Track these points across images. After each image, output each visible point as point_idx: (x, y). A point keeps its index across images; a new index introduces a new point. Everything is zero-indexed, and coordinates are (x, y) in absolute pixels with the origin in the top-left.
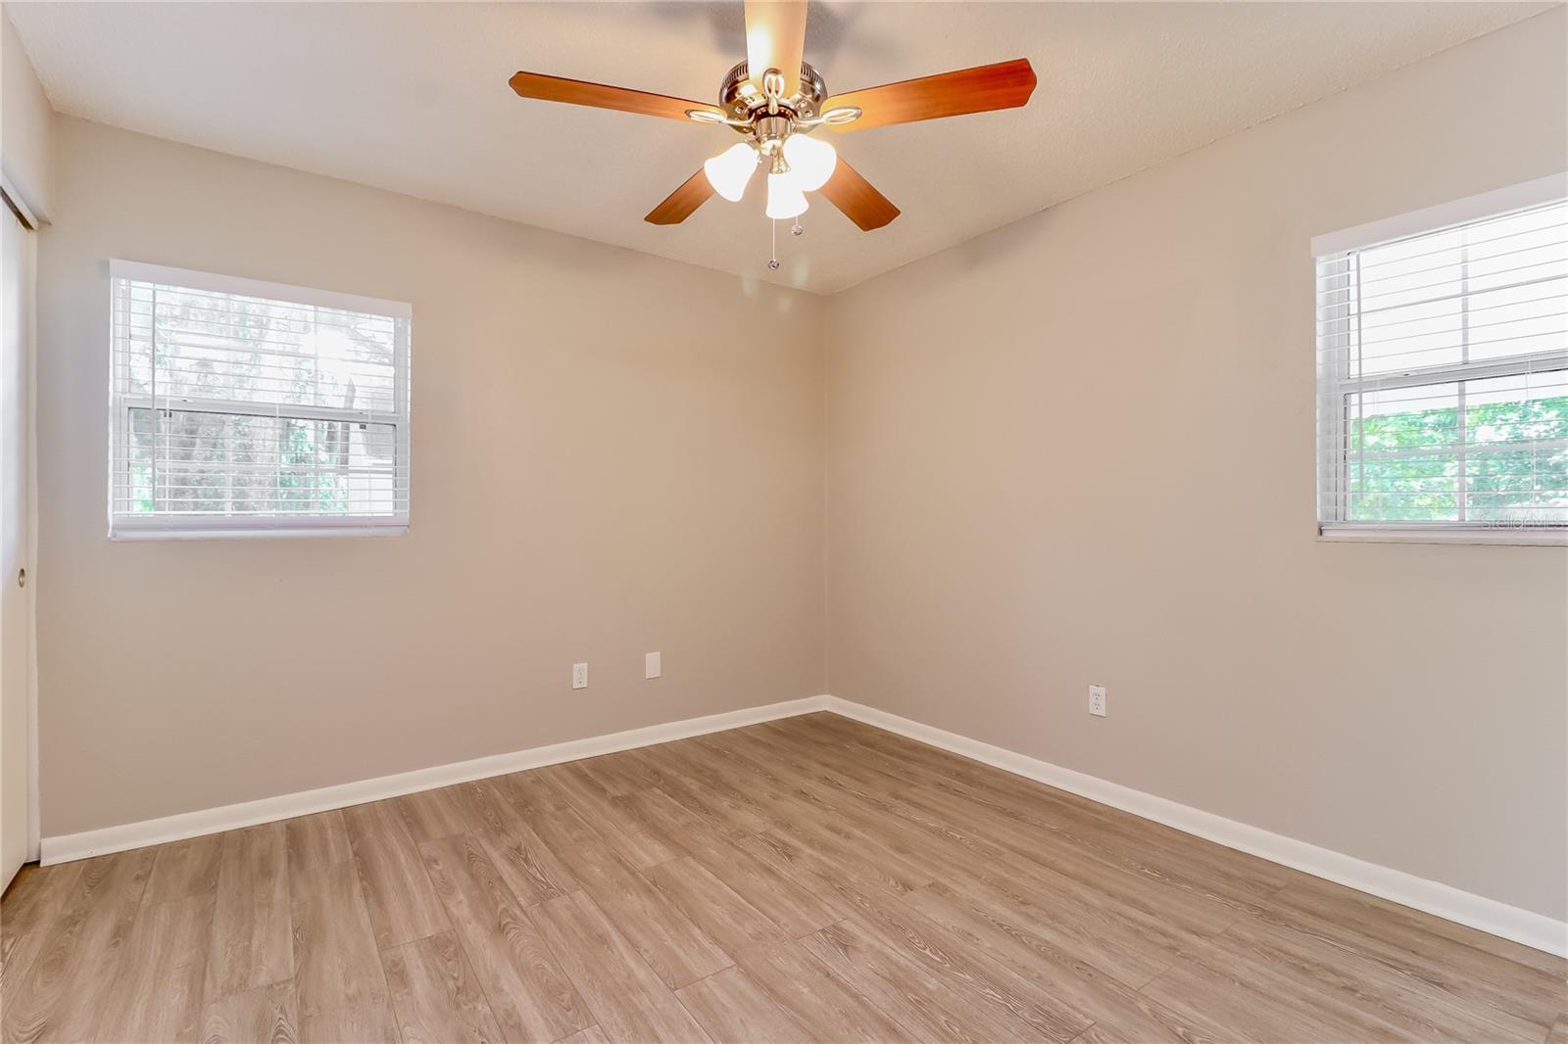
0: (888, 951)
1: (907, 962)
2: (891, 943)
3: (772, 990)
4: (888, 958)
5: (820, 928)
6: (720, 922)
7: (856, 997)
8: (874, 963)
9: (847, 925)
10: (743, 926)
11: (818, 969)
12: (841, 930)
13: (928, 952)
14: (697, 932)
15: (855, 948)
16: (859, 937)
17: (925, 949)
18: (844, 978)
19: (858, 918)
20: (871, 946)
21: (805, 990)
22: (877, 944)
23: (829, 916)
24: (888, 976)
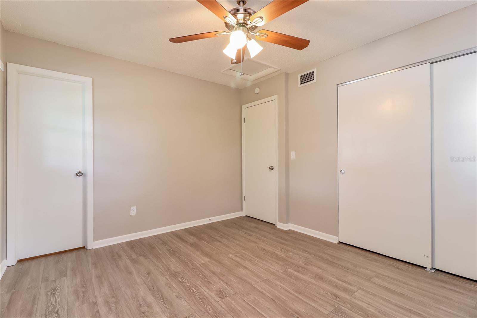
0: (207, 291)
1: (203, 287)
2: (205, 293)
3: (242, 279)
4: (208, 288)
5: (227, 298)
6: (262, 299)
7: (220, 279)
8: (213, 287)
9: (218, 299)
10: (254, 298)
11: (229, 285)
12: (220, 297)
13: (195, 291)
14: (269, 295)
15: (217, 291)
16: (215, 295)
17: (195, 292)
18: (222, 283)
19: (213, 302)
20: (212, 292)
21: (233, 280)
22: (210, 293)
23: (224, 303)
24: (210, 284)
